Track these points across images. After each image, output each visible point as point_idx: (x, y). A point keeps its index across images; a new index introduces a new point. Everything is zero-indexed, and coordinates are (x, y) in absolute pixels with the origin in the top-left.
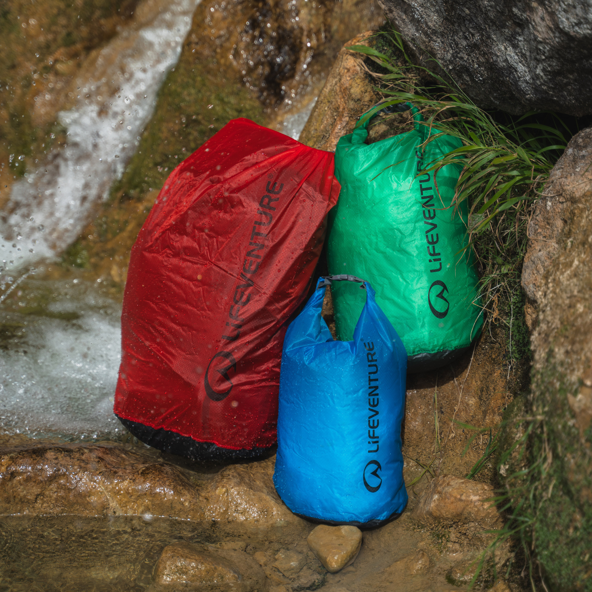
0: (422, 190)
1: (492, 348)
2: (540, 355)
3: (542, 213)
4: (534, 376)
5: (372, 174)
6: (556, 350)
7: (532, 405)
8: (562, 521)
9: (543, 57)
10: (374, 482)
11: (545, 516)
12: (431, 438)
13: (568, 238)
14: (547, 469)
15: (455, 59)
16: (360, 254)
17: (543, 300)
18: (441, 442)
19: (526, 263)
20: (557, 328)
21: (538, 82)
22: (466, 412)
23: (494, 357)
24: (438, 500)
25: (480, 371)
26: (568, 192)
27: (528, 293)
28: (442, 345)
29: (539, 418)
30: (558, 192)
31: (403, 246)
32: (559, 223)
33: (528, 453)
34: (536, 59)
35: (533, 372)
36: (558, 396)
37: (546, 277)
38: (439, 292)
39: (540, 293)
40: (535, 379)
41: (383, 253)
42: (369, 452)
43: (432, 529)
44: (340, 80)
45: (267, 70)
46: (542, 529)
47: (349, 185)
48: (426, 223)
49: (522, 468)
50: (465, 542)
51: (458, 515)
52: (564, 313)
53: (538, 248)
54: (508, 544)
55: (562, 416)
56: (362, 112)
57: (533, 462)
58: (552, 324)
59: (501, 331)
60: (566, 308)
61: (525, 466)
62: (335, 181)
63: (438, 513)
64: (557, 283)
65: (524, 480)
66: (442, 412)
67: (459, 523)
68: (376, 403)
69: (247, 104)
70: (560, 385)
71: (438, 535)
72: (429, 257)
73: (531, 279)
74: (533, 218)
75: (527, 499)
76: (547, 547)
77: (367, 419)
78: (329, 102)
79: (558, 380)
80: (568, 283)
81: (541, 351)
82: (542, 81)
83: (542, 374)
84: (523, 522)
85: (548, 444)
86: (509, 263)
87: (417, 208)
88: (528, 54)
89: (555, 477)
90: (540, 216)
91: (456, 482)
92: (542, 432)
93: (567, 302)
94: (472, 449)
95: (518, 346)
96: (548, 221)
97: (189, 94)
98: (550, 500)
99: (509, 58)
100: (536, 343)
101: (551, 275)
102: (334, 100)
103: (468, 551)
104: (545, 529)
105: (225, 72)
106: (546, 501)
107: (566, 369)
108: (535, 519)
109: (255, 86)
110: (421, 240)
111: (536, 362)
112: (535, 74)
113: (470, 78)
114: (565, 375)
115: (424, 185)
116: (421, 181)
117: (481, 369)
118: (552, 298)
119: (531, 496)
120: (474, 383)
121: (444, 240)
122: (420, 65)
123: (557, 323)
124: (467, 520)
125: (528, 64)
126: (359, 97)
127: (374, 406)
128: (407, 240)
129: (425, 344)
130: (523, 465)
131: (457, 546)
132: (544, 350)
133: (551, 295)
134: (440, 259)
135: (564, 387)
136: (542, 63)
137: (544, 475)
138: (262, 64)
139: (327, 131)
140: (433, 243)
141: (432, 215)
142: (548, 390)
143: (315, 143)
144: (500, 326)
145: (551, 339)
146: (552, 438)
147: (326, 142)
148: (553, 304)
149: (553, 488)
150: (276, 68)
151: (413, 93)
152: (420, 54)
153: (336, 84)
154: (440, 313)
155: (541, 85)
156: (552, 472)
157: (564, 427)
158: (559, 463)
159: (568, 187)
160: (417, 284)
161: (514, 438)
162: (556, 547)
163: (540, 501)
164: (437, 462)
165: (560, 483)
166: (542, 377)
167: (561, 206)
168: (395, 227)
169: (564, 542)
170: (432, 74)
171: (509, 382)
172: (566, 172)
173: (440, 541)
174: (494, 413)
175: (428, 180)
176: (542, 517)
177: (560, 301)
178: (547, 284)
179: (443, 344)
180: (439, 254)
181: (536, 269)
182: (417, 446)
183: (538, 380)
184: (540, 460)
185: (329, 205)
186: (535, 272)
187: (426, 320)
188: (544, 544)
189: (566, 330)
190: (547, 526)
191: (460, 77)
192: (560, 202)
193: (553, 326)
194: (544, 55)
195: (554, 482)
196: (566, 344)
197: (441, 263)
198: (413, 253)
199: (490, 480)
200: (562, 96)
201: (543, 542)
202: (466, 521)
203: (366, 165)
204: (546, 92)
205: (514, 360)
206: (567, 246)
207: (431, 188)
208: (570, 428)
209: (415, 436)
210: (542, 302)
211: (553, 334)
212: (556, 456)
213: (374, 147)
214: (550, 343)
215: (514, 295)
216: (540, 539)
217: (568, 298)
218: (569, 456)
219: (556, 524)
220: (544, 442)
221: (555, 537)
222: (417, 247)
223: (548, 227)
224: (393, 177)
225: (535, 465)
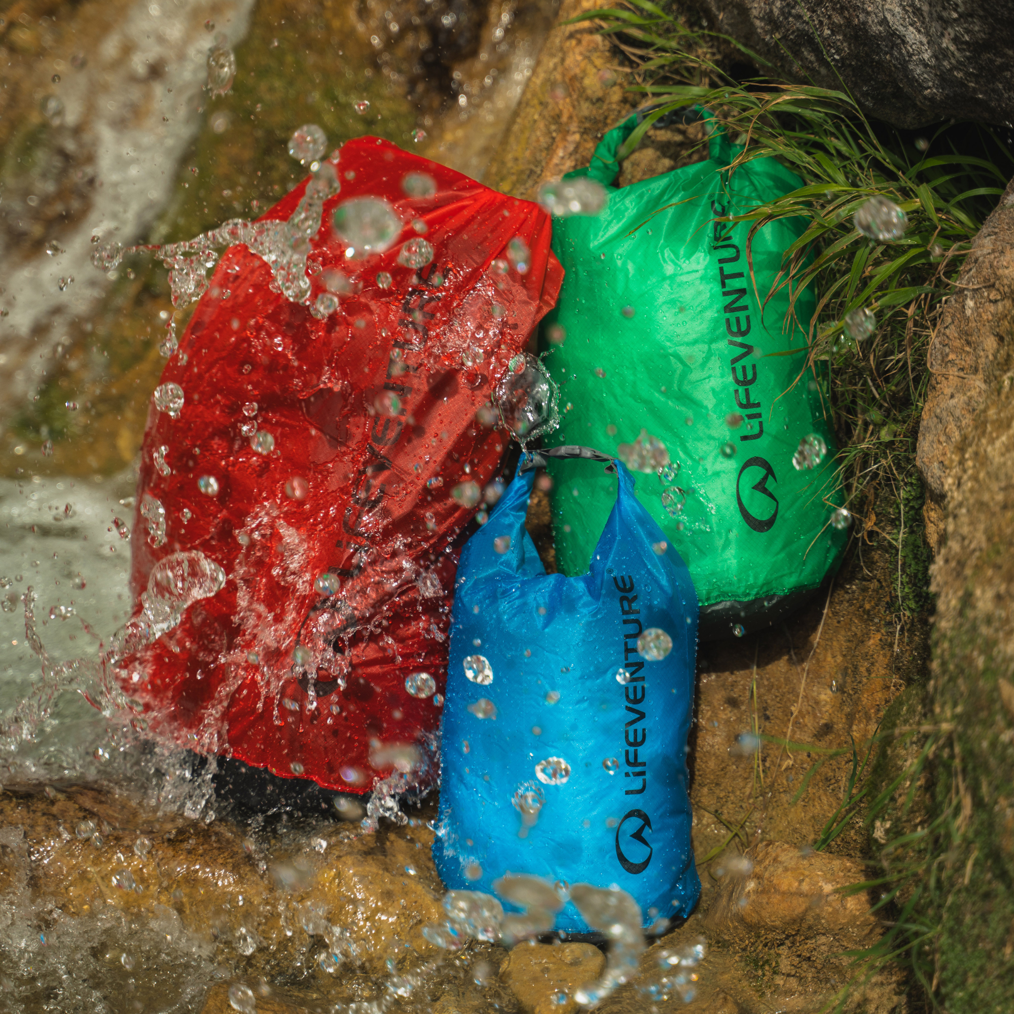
0: (724, 278)
1: (864, 590)
2: (949, 602)
3: (956, 322)
4: (936, 644)
5: (626, 246)
6: (978, 592)
7: (932, 702)
8: (990, 931)
9: (955, 15)
10: (636, 853)
11: (959, 921)
12: (745, 769)
13: (1005, 372)
14: (963, 829)
15: (786, 18)
16: (601, 404)
17: (956, 494)
18: (766, 776)
19: (927, 420)
20: (981, 550)
21: (946, 63)
22: (815, 716)
23: (867, 606)
24: (756, 892)
25: (842, 636)
26: (1006, 281)
27: (930, 480)
28: (764, 585)
29: (945, 727)
30: (986, 280)
31: (687, 388)
32: (990, 343)
33: (928, 796)
34: (940, 18)
35: (935, 636)
36: (981, 683)
37: (961, 449)
38: (758, 480)
39: (950, 480)
40: (939, 651)
41: (648, 403)
42: (627, 793)
43: (744, 950)
44: (563, 60)
45: (424, 43)
46: (952, 947)
47: (580, 268)
48: (731, 343)
49: (916, 826)
50: (810, 975)
51: (794, 921)
52: (994, 520)
53: (948, 391)
54: (894, 978)
55: (988, 724)
56: (606, 125)
57: (938, 816)
58: (971, 542)
59: (881, 556)
60: (997, 509)
61: (922, 823)
62: (552, 260)
63: (755, 918)
64: (981, 459)
65: (920, 851)
66: (767, 718)
67: (798, 938)
68: (639, 696)
69: (385, 109)
70: (985, 662)
71: (756, 962)
72: (739, 411)
73: (936, 452)
74: (939, 332)
75: (926, 888)
76: (962, 984)
77: (622, 728)
78: (541, 103)
79: (981, 652)
80: (1002, 460)
81: (950, 596)
82: (953, 61)
83: (951, 641)
84: (917, 934)
85: (964, 780)
86: (895, 421)
87: (713, 312)
88: (926, 8)
89: (978, 845)
90: (952, 327)
91: (788, 856)
92: (952, 756)
93: (1000, 497)
94: (825, 791)
95: (915, 585)
96: (967, 337)
97: (271, 89)
98: (967, 890)
99: (889, 16)
100: (939, 578)
101: (970, 445)
102: (550, 101)
103: (815, 992)
104: (959, 947)
105: (342, 45)
106: (959, 891)
107: (997, 630)
108: (939, 928)
109: (400, 71)
110: (722, 376)
111: (942, 617)
112: (941, 48)
113: (816, 56)
114: (995, 643)
115: (729, 268)
116: (721, 261)
117: (843, 632)
118: (972, 491)
119: (932, 883)
120: (829, 659)
121: (767, 378)
122: (719, 31)
123: (979, 540)
124: (812, 932)
125: (925, 28)
126: (600, 94)
127: (637, 701)
128: (694, 376)
129: (730, 584)
130: (918, 820)
131: (793, 983)
132: (955, 592)
133: (969, 484)
134: (759, 415)
135: (993, 665)
136: (952, 27)
137: (957, 840)
138: (415, 29)
139: (537, 163)
140: (745, 382)
141: (744, 328)
142: (962, 671)
143: (514, 185)
144: (880, 547)
145: (968, 572)
146: (970, 767)
147: (536, 183)
148: (971, 501)
149: (974, 865)
150: (442, 37)
151: (707, 87)
152: (719, 9)
153: (555, 69)
154: (761, 522)
155: (951, 70)
156: (971, 835)
157: (993, 744)
158: (984, 816)
159: (1007, 271)
160: (713, 463)
161: (900, 768)
162: (981, 983)
163: (949, 892)
164: (757, 815)
165: (987, 857)
166: (951, 648)
167: (992, 308)
168: (671, 351)
169: (996, 973)
170: (743, 49)
171: (898, 657)
172: (1003, 240)
173: (760, 973)
174: (868, 718)
175: (735, 259)
176: (951, 923)
177: (986, 497)
178: (962, 462)
179: (767, 583)
180: (758, 405)
181: (945, 434)
182: (717, 784)
183: (943, 651)
184: (948, 811)
185: (539, 309)
186: (943, 439)
187: (732, 535)
188: (958, 978)
189: (998, 552)
190: (963, 941)
191: (797, 54)
192: (991, 301)
193: (972, 546)
194: (955, 10)
195: (975, 854)
196: (997, 581)
197: (761, 423)
198: (705, 403)
199: (861, 851)
200: (994, 91)
201: (954, 974)
202: (810, 933)
203: (614, 229)
204: (962, 84)
205: (908, 613)
206: (1001, 387)
207: (740, 275)
208: (1005, 747)
209: (712, 764)
210: (952, 498)
211: (973, 561)
212: (978, 803)
213: (629, 193)
214: (966, 578)
215: (906, 484)
216: (950, 966)
217: (1001, 489)
218: (1003, 802)
219: (979, 938)
220: (956, 775)
221: (978, 964)
222: (713, 390)
223: (967, 349)
224: (667, 253)
225: (940, 820)
